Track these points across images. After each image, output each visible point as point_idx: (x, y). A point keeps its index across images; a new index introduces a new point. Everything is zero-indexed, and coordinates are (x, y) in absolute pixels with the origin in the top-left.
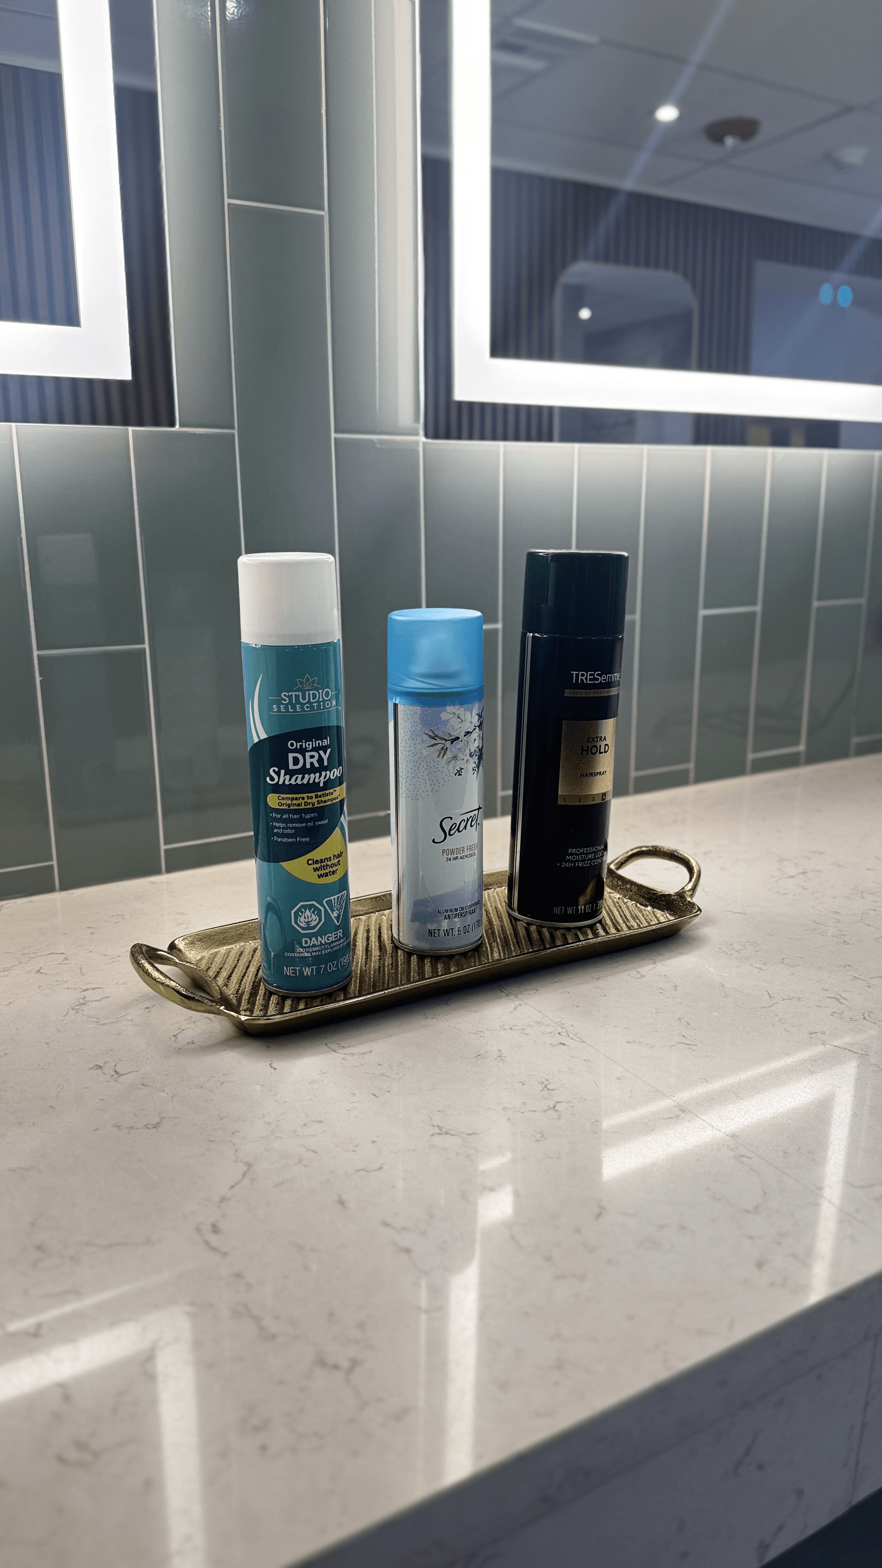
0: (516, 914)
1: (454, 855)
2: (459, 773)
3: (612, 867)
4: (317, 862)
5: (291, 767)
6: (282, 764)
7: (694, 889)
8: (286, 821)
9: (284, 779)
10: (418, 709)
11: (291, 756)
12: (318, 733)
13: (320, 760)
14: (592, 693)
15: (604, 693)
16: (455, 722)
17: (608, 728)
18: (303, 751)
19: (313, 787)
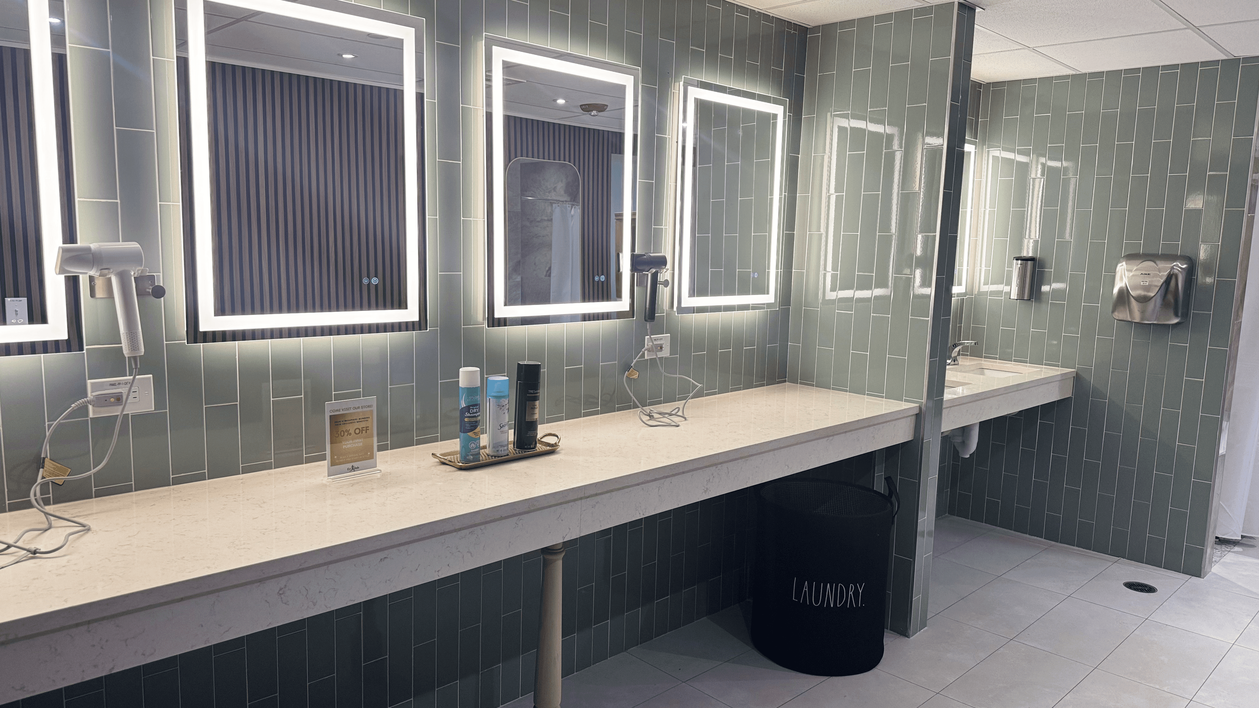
0: (516, 449)
1: (502, 432)
2: (504, 413)
3: (539, 439)
4: (475, 433)
5: (471, 412)
6: (469, 412)
7: (559, 442)
8: (470, 424)
9: (469, 415)
10: (495, 400)
11: (471, 410)
12: (476, 405)
13: (477, 411)
14: (533, 395)
15: (536, 395)
16: (503, 402)
17: (537, 403)
18: (473, 409)
19: (475, 417)
